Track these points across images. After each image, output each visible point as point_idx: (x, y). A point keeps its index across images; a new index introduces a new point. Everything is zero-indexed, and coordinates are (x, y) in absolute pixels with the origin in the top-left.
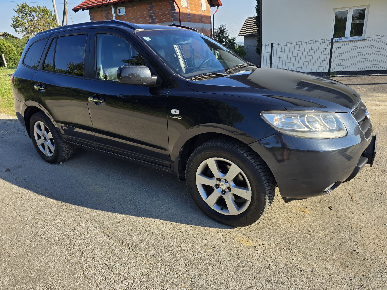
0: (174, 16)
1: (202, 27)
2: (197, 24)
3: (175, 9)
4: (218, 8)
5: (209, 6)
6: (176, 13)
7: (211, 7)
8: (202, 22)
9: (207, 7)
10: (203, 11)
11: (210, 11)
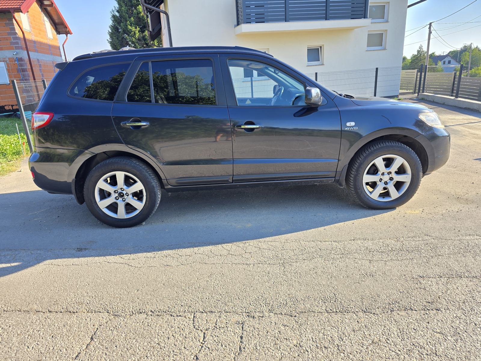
0: (17, 43)
1: (52, 60)
2: (46, 55)
3: (16, 34)
4: (67, 36)
5: (55, 33)
6: (18, 38)
7: (57, 34)
8: (52, 54)
9: (53, 34)
10: (50, 39)
11: (57, 39)
